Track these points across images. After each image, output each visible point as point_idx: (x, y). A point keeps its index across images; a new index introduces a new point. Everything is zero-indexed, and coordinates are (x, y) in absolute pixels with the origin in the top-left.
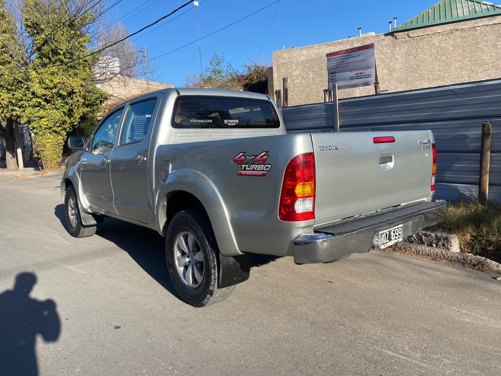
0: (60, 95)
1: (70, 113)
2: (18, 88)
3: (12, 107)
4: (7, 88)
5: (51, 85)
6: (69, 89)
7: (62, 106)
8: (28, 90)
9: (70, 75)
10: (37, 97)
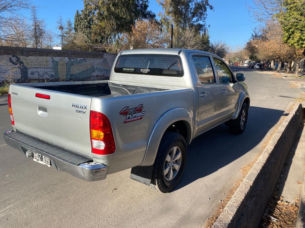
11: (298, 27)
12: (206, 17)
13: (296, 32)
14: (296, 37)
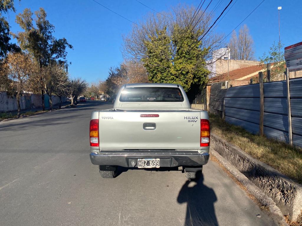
0: (183, 74)
1: (186, 83)
2: (165, 71)
3: (162, 81)
4: (161, 72)
5: (179, 69)
6: (187, 71)
7: (183, 79)
8: (169, 72)
9: (188, 63)
10: (172, 75)
11: (159, 70)
12: (66, 55)
13: (158, 74)
14: (158, 77)
